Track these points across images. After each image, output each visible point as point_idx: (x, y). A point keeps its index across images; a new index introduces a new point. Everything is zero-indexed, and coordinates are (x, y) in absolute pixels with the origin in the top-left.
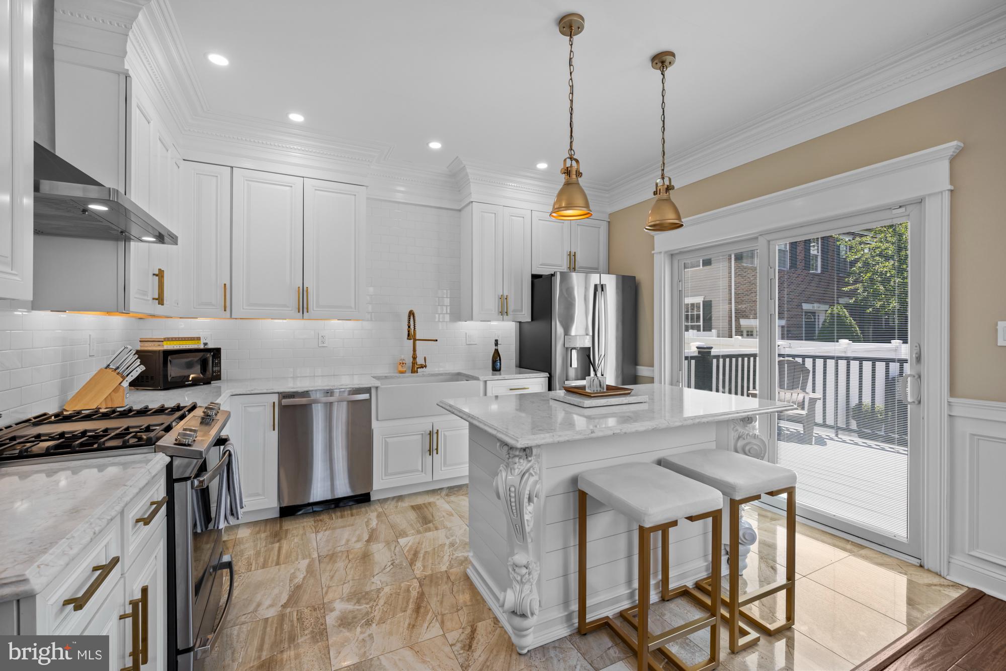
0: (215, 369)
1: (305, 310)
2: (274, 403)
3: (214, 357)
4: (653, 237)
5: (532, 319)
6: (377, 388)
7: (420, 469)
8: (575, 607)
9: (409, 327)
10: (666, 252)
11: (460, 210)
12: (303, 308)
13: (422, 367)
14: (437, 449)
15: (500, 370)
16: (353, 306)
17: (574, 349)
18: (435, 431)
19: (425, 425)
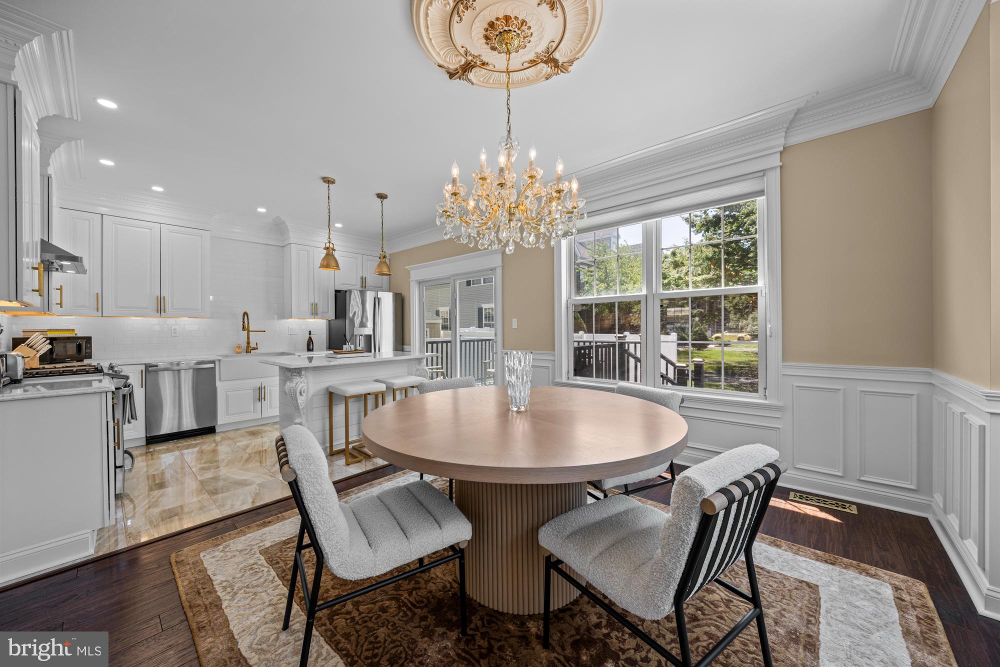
0: (87, 351)
1: (162, 311)
2: (142, 371)
3: (86, 342)
4: (409, 272)
5: (336, 318)
6: (219, 360)
7: (253, 411)
8: (328, 445)
9: (244, 322)
10: (416, 281)
11: (283, 247)
12: (160, 308)
13: (254, 349)
14: (264, 398)
15: (313, 349)
16: (200, 308)
17: (362, 335)
18: (263, 387)
19: (256, 383)
